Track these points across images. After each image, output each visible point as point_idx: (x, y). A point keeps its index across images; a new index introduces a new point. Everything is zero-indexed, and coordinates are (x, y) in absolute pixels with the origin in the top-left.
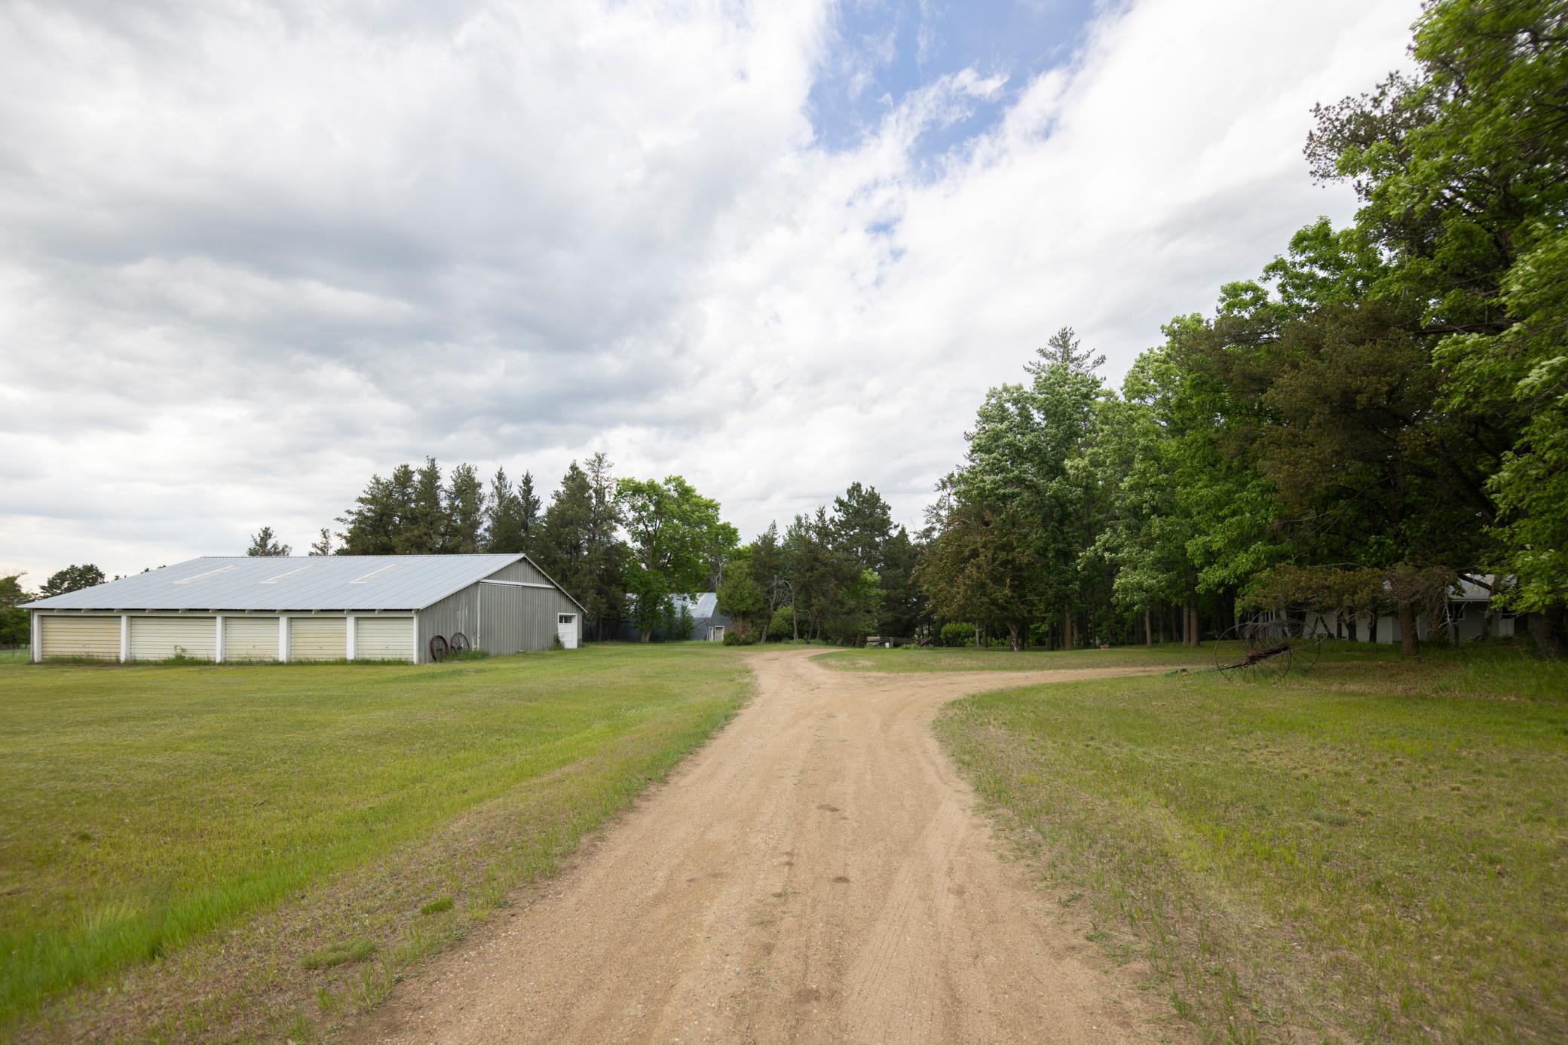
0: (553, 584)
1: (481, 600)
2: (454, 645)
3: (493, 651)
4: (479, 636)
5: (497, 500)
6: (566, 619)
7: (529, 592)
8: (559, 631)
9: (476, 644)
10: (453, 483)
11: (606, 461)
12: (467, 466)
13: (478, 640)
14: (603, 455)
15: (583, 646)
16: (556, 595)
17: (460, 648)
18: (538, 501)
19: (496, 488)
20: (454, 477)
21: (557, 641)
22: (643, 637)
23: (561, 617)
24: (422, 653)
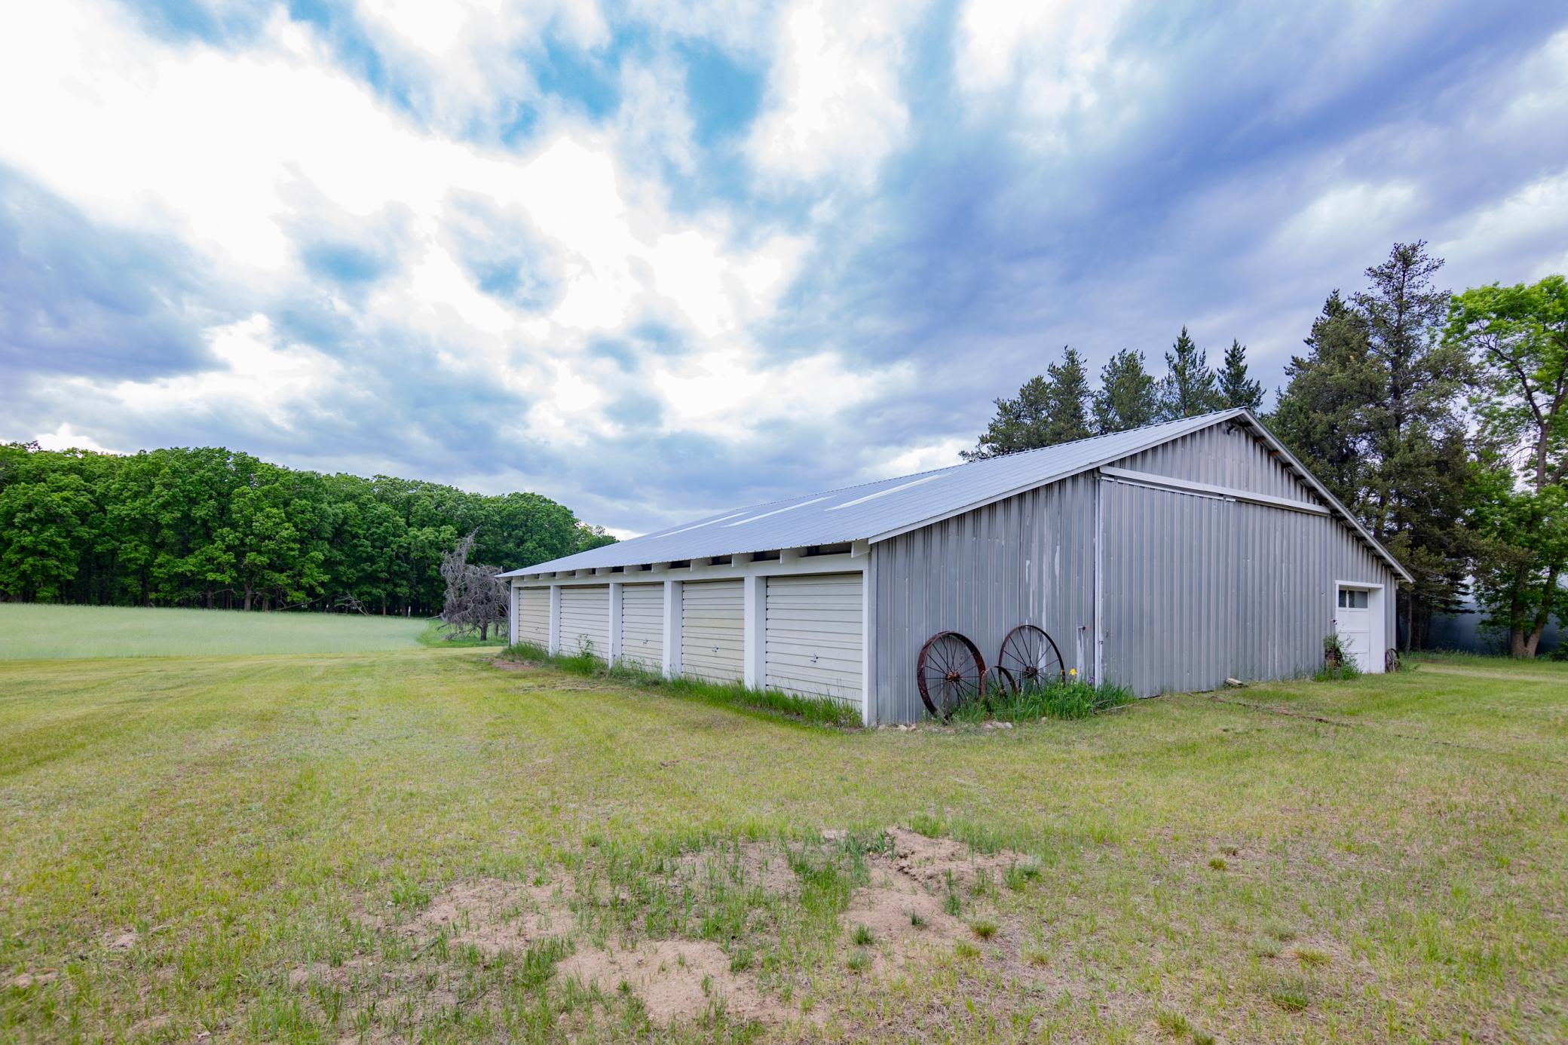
0: (1322, 501)
1: (1107, 531)
2: (1010, 664)
3: (1143, 685)
4: (1099, 636)
5: (1176, 388)
6: (1353, 597)
7: (1253, 514)
8: (1338, 628)
9: (1090, 657)
10: (1104, 384)
11: (1424, 258)
12: (1128, 353)
13: (1099, 651)
14: (1414, 249)
15: (1399, 666)
16: (1323, 532)
17: (1031, 673)
18: (1258, 388)
19: (1175, 367)
20: (1106, 375)
21: (1334, 652)
22: (1519, 643)
23: (1342, 593)
24: (886, 689)
